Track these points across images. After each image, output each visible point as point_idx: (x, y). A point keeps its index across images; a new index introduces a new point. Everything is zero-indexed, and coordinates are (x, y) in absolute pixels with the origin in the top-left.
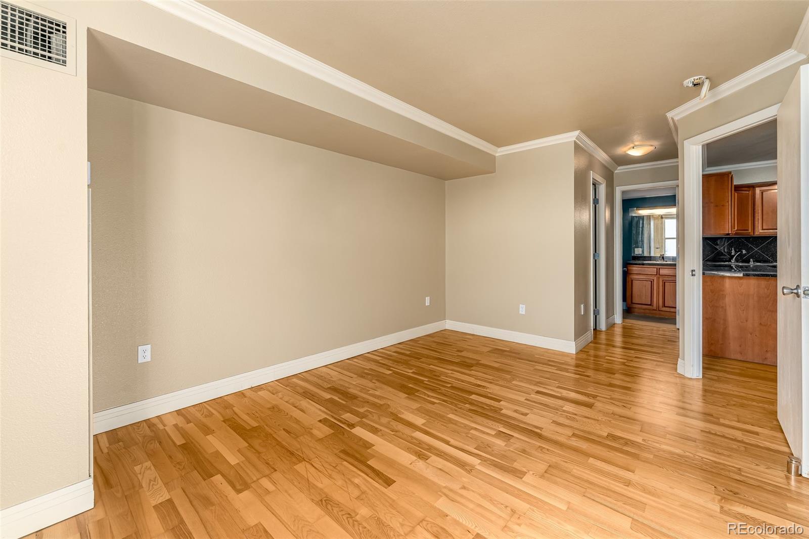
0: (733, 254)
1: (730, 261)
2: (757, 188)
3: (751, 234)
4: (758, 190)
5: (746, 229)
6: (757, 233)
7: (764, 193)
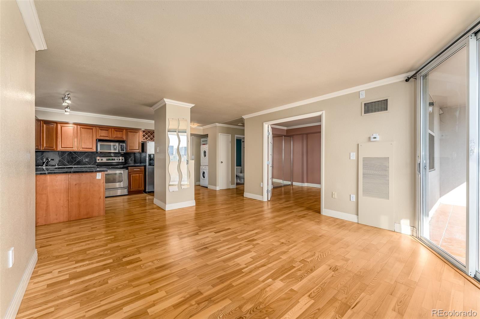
0: (44, 161)
1: (43, 166)
2: (58, 124)
3: (55, 150)
4: (59, 126)
5: (52, 147)
6: (58, 149)
7: (62, 127)
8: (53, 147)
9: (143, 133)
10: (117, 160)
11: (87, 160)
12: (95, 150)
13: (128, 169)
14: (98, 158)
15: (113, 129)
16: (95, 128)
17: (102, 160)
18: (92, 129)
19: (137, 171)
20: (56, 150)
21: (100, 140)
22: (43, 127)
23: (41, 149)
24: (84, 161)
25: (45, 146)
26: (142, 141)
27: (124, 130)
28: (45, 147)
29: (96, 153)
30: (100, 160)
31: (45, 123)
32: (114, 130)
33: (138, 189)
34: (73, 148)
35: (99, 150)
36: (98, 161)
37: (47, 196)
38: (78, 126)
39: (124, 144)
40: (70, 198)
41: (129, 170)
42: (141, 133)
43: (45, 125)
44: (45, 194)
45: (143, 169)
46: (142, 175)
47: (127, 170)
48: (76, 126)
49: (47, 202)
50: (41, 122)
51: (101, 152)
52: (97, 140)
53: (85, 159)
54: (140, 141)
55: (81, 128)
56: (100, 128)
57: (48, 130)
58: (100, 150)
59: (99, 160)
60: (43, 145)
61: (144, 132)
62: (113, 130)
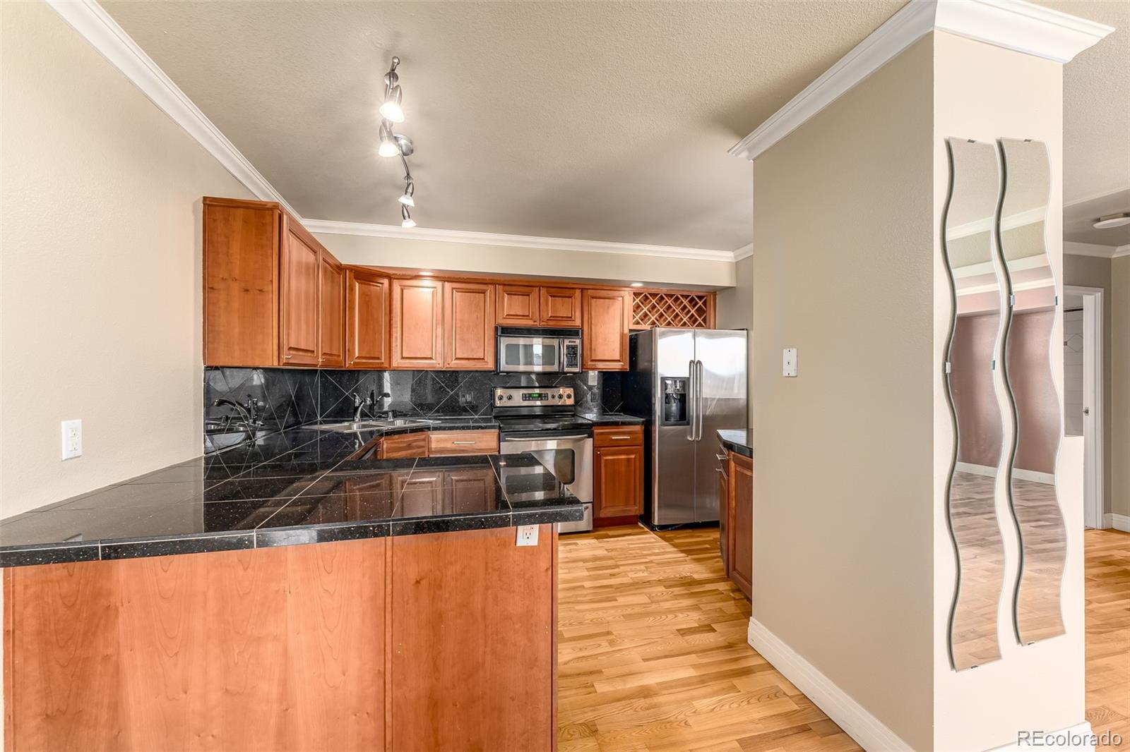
2: (395, 280)
3: (385, 365)
4: (396, 286)
5: (377, 355)
6: (394, 365)
7: (404, 291)
8: (378, 358)
9: (634, 300)
10: (553, 397)
11: (469, 398)
12: (490, 365)
13: (591, 436)
14: (499, 392)
15: (545, 289)
16: (491, 287)
17: (510, 398)
18: (484, 292)
19: (623, 443)
20: (387, 366)
21: (507, 331)
22: (352, 289)
23: (347, 366)
24: (462, 400)
25: (357, 355)
26: (630, 330)
27: (578, 293)
28: (358, 358)
29: (496, 377)
30: (505, 399)
31: (357, 278)
32: (547, 293)
33: (623, 511)
34: (431, 358)
35: (504, 366)
36: (498, 403)
37: (286, 651)
38: (446, 283)
39: (578, 342)
40: (389, 665)
41: (595, 436)
42: (628, 300)
43: (357, 284)
44: (275, 638)
45: (641, 436)
46: (636, 457)
47: (588, 437)
48: (439, 284)
49: (284, 684)
50: (348, 271)
51: (507, 373)
52: (496, 328)
53: (464, 396)
54: (626, 331)
55: (453, 289)
56: (508, 288)
57: (366, 301)
58: (507, 363)
59: (501, 398)
60: (351, 351)
61: (636, 294)
62: (543, 291)
